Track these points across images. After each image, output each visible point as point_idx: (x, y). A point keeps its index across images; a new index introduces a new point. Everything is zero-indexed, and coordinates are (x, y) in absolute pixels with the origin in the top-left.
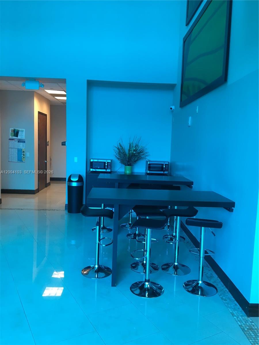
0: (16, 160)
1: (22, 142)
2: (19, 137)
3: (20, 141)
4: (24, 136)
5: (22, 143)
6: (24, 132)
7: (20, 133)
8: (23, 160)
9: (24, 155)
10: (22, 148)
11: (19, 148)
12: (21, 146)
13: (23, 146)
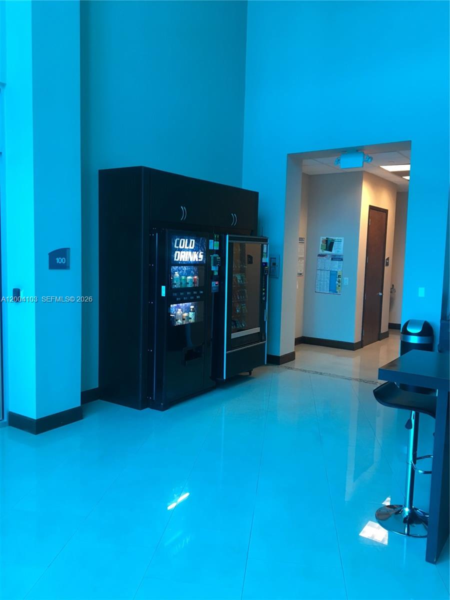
0: (326, 289)
1: (338, 260)
2: (334, 252)
3: (334, 258)
4: (342, 250)
5: (337, 262)
6: (342, 243)
7: (335, 245)
8: (337, 291)
9: (339, 282)
10: (336, 270)
11: (333, 270)
12: (336, 266)
13: (339, 267)
